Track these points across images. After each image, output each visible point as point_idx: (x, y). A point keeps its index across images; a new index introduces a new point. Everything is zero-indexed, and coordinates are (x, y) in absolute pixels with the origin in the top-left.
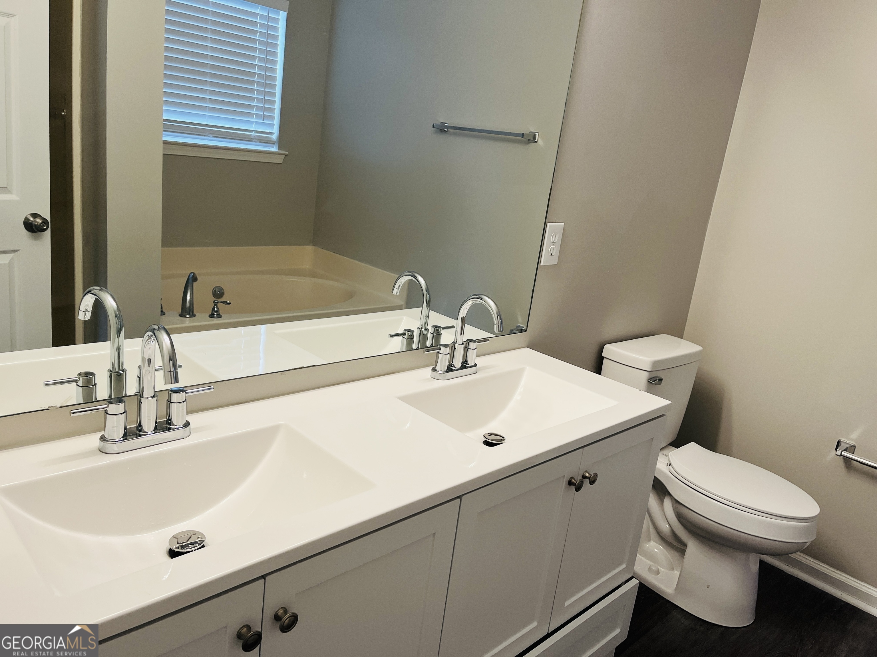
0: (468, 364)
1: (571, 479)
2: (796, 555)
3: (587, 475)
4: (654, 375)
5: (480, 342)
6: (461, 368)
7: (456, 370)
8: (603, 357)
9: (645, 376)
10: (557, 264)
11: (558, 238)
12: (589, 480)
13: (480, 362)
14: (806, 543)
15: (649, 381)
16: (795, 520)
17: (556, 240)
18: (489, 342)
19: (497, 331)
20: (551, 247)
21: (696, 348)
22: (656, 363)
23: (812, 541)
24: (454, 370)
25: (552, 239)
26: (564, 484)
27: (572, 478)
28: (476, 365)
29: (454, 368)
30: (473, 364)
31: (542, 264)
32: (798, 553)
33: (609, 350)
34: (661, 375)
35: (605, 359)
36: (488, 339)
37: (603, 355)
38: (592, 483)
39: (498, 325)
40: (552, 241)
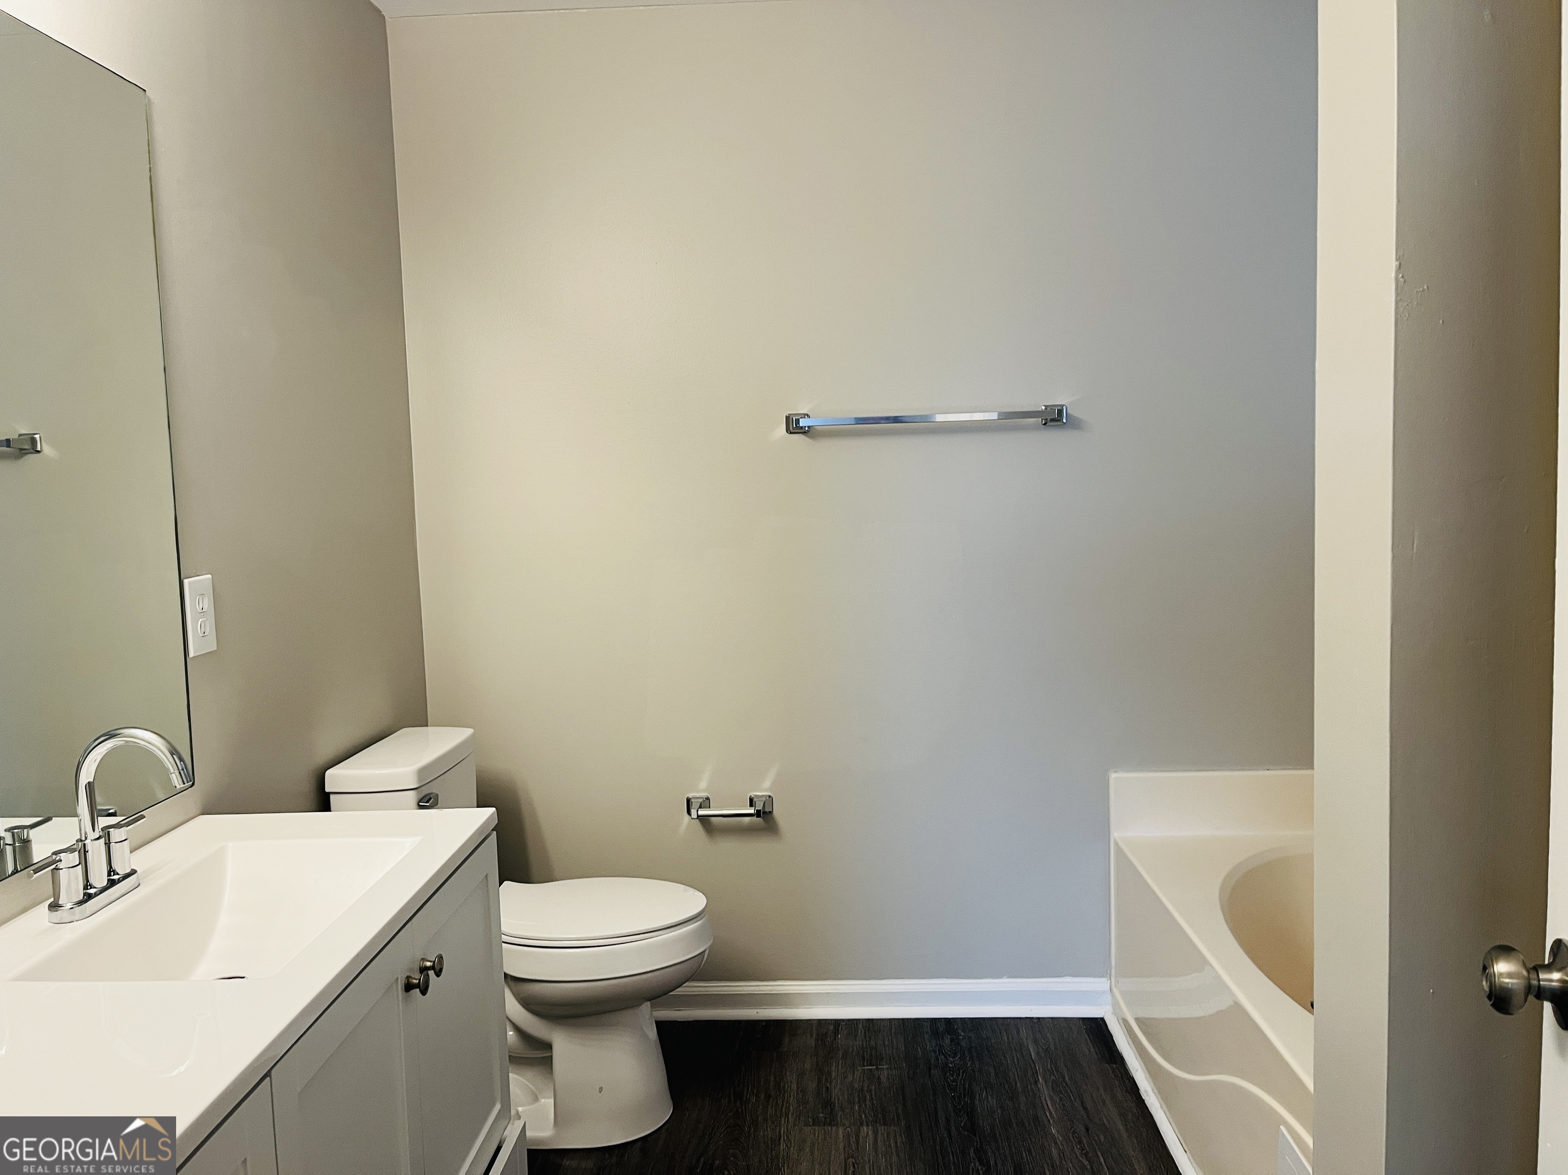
0: (118, 874)
1: (408, 980)
2: (686, 988)
3: (429, 964)
4: (425, 791)
5: (132, 822)
6: (108, 885)
7: (121, 879)
8: (329, 793)
9: (412, 797)
10: (216, 648)
11: (207, 604)
12: (433, 971)
13: (138, 861)
14: (704, 952)
15: (420, 804)
16: (685, 924)
17: (206, 607)
18: (144, 819)
19: (180, 785)
20: (201, 620)
21: (464, 734)
22: (422, 772)
23: (710, 947)
24: (119, 879)
25: (199, 606)
26: (400, 993)
27: (408, 977)
28: (134, 872)
29: (116, 877)
30: (128, 871)
31: (192, 654)
32: (686, 984)
33: (335, 779)
34: (433, 789)
35: (332, 796)
36: (142, 815)
37: (327, 790)
38: (438, 974)
39: (180, 773)
40: (199, 608)
